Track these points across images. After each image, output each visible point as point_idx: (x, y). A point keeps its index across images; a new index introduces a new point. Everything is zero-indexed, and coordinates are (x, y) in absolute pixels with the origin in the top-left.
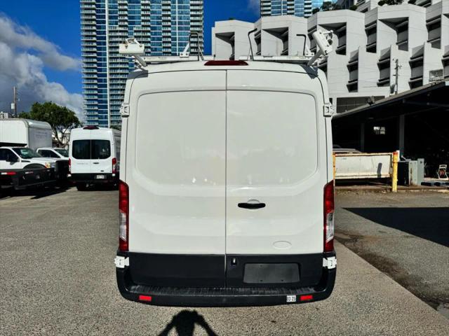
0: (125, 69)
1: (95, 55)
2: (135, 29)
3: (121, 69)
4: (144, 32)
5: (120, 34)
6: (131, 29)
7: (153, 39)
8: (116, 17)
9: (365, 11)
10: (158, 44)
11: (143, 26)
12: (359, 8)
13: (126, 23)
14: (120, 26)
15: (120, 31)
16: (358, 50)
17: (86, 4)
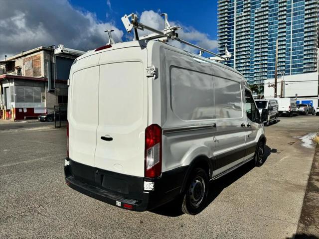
0: (247, 43)
1: (226, 37)
2: (256, 11)
3: (244, 43)
4: (262, 12)
5: (244, 18)
6: (253, 12)
7: (271, 15)
8: (242, 7)
10: (274, 19)
11: (262, 8)
13: (249, 9)
14: (245, 12)
15: (245, 16)
17: (221, 3)
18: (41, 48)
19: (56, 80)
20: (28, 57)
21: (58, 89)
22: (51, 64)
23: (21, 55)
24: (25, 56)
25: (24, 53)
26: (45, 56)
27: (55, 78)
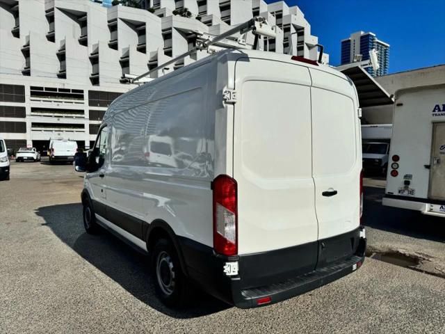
9: (161, 16)
12: (156, 11)
16: (157, 51)
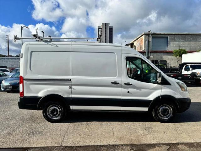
18: (143, 33)
19: (151, 51)
20: (138, 39)
21: (152, 57)
22: (149, 41)
23: (135, 39)
24: (137, 39)
25: (137, 38)
26: (145, 38)
27: (150, 50)
